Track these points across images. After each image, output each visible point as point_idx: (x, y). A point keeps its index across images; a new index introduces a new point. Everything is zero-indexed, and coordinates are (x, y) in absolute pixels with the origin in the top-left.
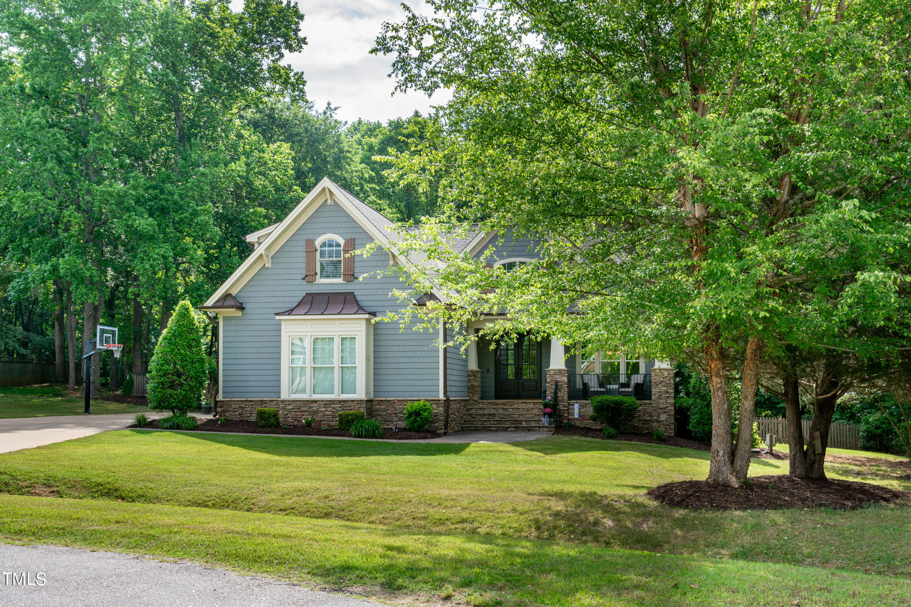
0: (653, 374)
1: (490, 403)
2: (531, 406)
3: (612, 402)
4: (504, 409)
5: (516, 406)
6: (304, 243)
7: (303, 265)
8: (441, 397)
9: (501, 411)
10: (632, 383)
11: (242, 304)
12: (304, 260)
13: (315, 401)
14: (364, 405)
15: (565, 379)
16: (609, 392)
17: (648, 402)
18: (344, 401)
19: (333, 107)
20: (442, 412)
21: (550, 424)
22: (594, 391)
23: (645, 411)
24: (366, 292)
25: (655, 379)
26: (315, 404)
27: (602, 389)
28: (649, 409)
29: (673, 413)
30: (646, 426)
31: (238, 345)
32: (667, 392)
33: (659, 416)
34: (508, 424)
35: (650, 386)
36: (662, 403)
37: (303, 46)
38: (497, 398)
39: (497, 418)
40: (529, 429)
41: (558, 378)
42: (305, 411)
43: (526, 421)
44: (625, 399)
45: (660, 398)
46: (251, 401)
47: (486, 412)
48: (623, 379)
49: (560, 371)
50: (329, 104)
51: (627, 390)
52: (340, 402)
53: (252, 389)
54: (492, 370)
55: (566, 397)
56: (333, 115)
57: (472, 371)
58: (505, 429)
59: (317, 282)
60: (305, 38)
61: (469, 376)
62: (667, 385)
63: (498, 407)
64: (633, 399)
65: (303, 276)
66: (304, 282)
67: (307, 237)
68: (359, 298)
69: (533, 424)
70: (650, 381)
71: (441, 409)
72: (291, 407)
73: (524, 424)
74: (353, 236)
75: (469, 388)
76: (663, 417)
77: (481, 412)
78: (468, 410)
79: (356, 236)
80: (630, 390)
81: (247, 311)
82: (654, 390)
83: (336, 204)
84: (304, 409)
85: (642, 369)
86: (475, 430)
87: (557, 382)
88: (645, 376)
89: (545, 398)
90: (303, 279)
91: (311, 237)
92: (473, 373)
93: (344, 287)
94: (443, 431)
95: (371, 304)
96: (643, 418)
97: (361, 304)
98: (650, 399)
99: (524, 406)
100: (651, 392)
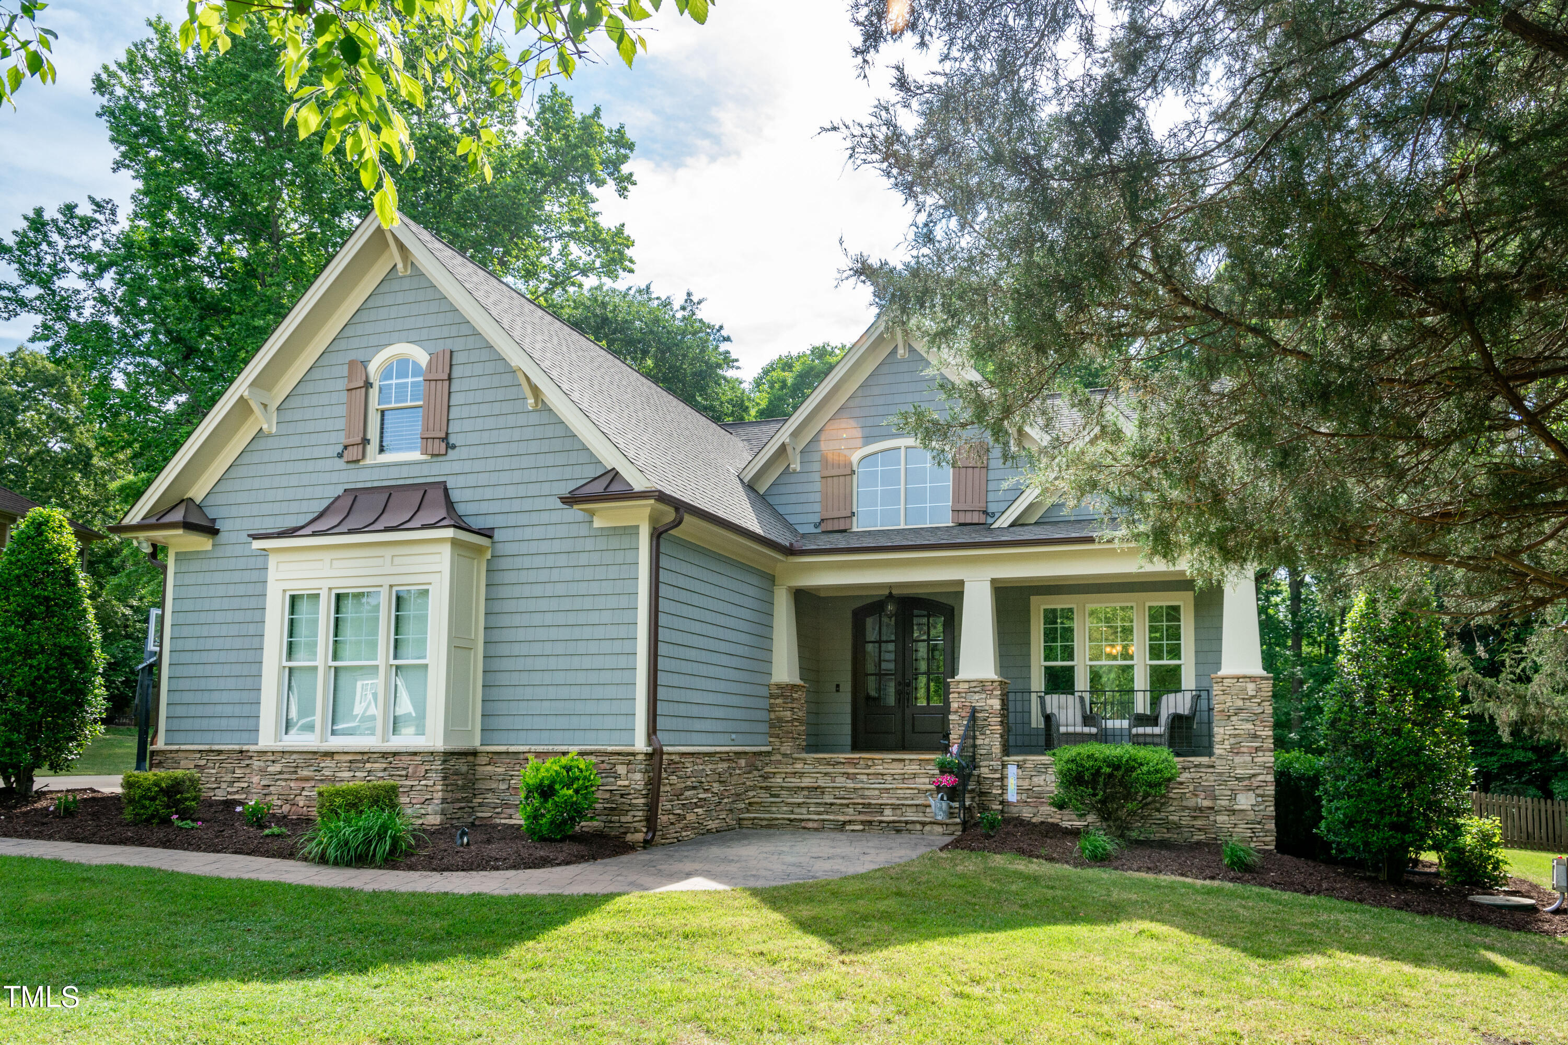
0: (1216, 689)
1: (819, 760)
2: (913, 768)
3: (1108, 762)
4: (848, 775)
5: (880, 769)
6: (345, 371)
7: (341, 424)
8: (640, 744)
9: (841, 781)
10: (1165, 712)
11: (214, 521)
12: (342, 410)
13: (330, 754)
14: (438, 765)
15: (996, 704)
16: (1104, 737)
17: (1204, 760)
18: (395, 754)
19: (695, 300)
20: (640, 785)
21: (951, 815)
22: (1067, 734)
23: (1197, 783)
24: (472, 480)
25: (1220, 701)
26: (328, 762)
27: (1086, 730)
28: (1209, 779)
29: (1271, 790)
30: (1198, 823)
31: (203, 617)
32: (1255, 737)
33: (1233, 798)
34: (850, 814)
35: (1210, 723)
36: (1242, 765)
37: (630, 187)
38: (855, 747)
39: (828, 799)
40: (898, 828)
41: (978, 700)
42: (307, 779)
43: (895, 807)
44: (1142, 753)
45: (1235, 750)
46: (220, 752)
47: (806, 782)
48: (1141, 705)
49: (982, 686)
50: (689, 294)
51: (1149, 730)
52: (384, 755)
53: (224, 723)
54: (847, 687)
55: (997, 749)
56: (697, 312)
57: (779, 686)
58: (841, 827)
59: (368, 461)
60: (631, 175)
61: (772, 696)
62: (1255, 718)
63: (840, 769)
64: (1165, 753)
65: (339, 449)
66: (340, 464)
67: (352, 356)
68: (455, 496)
69: (911, 816)
70: (1210, 709)
71: (638, 776)
72: (277, 768)
73: (888, 815)
74: (450, 345)
75: (772, 726)
76: (1245, 801)
77: (794, 782)
78: (765, 777)
79: (457, 345)
80: (1157, 730)
81: (223, 537)
82: (1219, 732)
83: (418, 274)
84: (305, 773)
85: (1188, 680)
86: (768, 827)
87: (974, 711)
88: (1196, 699)
89: (946, 749)
90: (340, 455)
91: (360, 356)
92: (785, 691)
93: (426, 470)
94: (640, 837)
95: (484, 508)
96: (1191, 803)
97: (461, 509)
98: (1211, 754)
99: (897, 769)
100: (1210, 735)
